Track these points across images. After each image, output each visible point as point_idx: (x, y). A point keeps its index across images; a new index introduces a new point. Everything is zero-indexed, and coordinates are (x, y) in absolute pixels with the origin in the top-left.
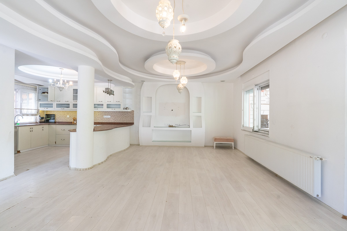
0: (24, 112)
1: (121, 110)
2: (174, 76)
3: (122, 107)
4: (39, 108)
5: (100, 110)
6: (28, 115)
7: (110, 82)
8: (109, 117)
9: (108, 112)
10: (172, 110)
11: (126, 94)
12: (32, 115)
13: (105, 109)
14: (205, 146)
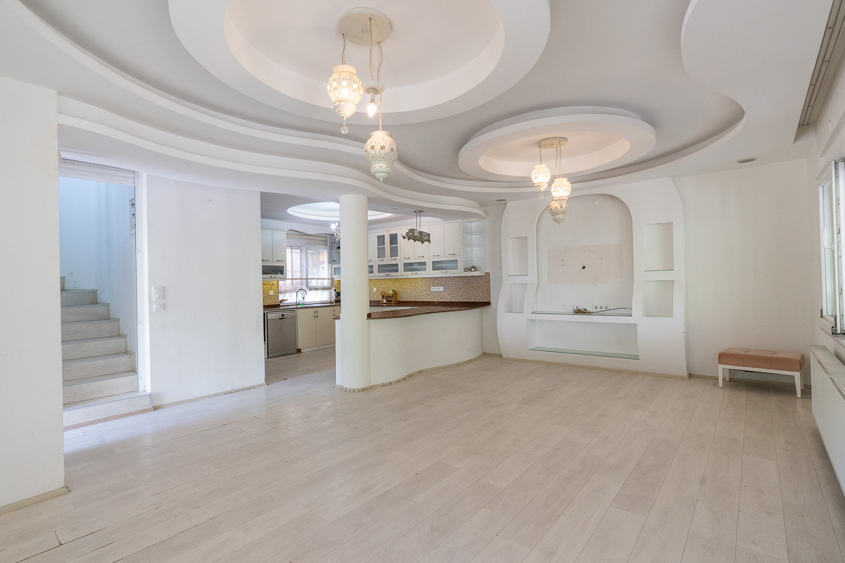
0: (313, 283)
1: (460, 272)
2: (535, 181)
3: (461, 266)
4: (334, 276)
5: (420, 274)
6: (316, 289)
7: (419, 214)
8: (441, 289)
9: (438, 280)
10: (584, 268)
11: (471, 235)
12: (324, 289)
13: (430, 273)
14: (690, 376)
